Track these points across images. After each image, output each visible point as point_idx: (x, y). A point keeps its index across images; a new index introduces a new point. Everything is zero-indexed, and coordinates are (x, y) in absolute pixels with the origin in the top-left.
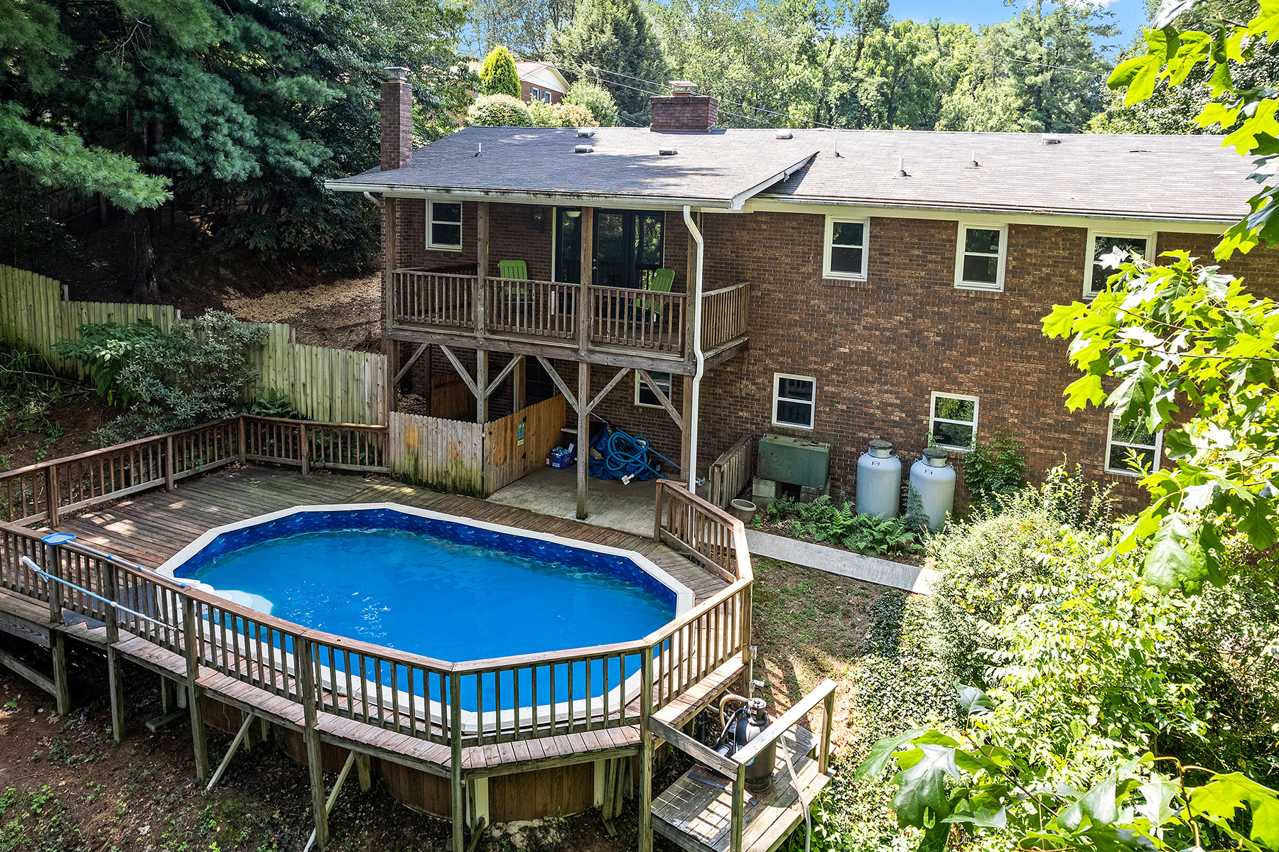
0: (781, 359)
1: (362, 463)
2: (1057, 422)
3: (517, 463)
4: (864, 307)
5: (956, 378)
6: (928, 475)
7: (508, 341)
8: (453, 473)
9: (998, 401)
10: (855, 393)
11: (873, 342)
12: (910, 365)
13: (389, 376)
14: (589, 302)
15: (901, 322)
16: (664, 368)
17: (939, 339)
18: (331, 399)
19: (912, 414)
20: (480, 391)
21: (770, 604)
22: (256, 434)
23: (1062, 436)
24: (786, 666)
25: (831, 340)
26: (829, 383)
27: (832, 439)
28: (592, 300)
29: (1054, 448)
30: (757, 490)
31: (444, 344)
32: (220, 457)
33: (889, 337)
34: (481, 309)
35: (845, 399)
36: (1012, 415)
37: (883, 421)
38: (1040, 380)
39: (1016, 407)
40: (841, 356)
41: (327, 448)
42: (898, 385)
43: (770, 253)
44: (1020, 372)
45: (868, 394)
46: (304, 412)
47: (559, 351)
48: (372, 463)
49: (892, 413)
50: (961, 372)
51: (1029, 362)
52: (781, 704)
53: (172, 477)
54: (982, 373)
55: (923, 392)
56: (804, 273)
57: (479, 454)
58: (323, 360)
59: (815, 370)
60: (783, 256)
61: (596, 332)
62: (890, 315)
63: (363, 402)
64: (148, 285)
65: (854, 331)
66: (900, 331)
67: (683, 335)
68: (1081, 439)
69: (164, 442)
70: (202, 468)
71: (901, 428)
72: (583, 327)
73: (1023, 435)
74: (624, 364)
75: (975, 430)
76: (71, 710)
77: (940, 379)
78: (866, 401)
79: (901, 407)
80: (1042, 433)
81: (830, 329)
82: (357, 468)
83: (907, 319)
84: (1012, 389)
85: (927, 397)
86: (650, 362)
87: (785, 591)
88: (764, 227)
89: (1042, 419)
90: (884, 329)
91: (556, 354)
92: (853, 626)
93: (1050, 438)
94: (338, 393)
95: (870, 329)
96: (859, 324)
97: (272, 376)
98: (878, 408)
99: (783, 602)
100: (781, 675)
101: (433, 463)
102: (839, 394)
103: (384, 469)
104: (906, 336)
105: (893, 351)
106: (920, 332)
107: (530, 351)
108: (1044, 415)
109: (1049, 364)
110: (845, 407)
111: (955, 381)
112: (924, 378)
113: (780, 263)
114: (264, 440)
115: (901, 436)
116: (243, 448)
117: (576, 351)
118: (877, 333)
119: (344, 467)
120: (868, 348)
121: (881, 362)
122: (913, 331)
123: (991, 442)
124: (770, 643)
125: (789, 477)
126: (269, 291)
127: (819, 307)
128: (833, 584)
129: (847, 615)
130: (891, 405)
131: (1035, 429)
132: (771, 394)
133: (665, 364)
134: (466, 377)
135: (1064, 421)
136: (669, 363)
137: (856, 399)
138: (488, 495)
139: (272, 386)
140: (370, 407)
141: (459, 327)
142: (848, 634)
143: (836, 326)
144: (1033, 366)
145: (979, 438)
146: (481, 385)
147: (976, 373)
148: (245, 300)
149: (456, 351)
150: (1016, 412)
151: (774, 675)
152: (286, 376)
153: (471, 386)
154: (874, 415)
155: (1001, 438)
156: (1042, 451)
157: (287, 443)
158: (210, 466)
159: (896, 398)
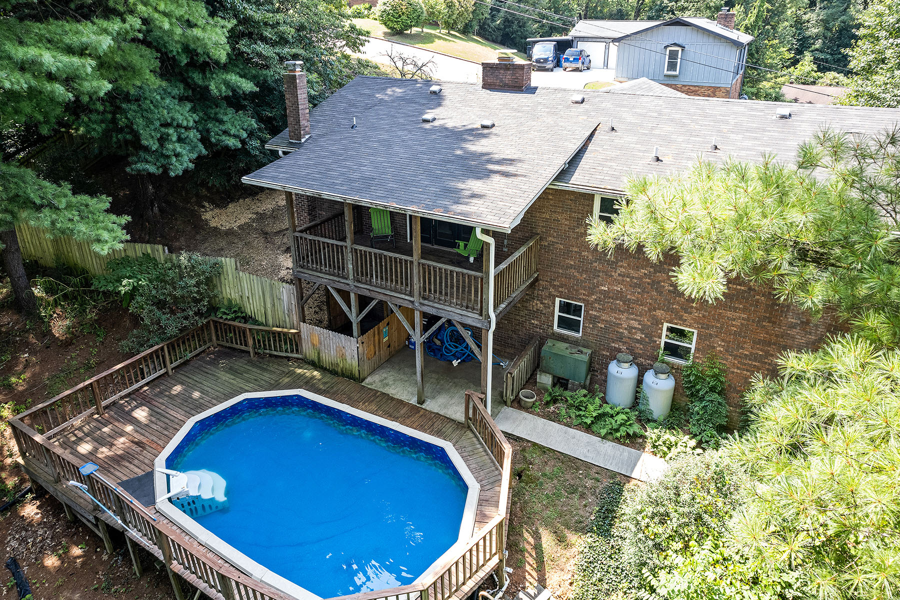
0: (560, 289)
1: (286, 351)
2: (751, 353)
3: (384, 352)
4: (620, 261)
5: (682, 316)
6: (654, 386)
7: (369, 290)
8: (341, 365)
9: (711, 335)
10: (611, 317)
11: (625, 285)
12: (650, 304)
13: (298, 300)
14: (419, 272)
15: (645, 274)
16: (469, 322)
17: (672, 288)
18: (265, 308)
19: (649, 335)
20: (354, 317)
21: (533, 485)
22: (221, 329)
23: (754, 363)
24: (537, 536)
25: (595, 281)
26: (593, 308)
27: (593, 345)
28: (421, 271)
29: (747, 371)
30: (540, 378)
31: (329, 285)
32: (200, 346)
33: (636, 283)
34: (351, 266)
35: (604, 320)
36: (719, 345)
37: (629, 338)
38: (742, 324)
39: (723, 340)
40: (601, 292)
41: (264, 341)
42: (641, 315)
43: (554, 216)
44: (728, 318)
45: (620, 319)
46: (250, 314)
47: (401, 301)
48: (292, 351)
49: (636, 333)
50: (685, 313)
51: (735, 311)
52: (529, 564)
53: (170, 366)
54: (700, 315)
55: (658, 323)
56: (578, 233)
57: (356, 356)
58: (258, 284)
59: (584, 300)
60: (564, 220)
61: (425, 291)
62: (637, 268)
63: (284, 313)
64: (152, 210)
65: (612, 276)
66: (644, 280)
67: (481, 302)
68: (767, 367)
69: (162, 349)
70: (190, 356)
71: (641, 344)
72: (416, 287)
73: (726, 359)
74: (443, 315)
75: (693, 351)
76: (115, 550)
77: (670, 315)
78: (618, 324)
79: (642, 331)
80: (740, 360)
81: (595, 273)
82: (284, 354)
83: (650, 272)
84: (722, 328)
85: (660, 326)
86: (460, 317)
87: (544, 475)
88: (551, 197)
89: (741, 351)
90: (633, 278)
91: (399, 302)
92: (585, 506)
93: (745, 364)
94: (269, 305)
95: (623, 276)
96: (615, 272)
97: (228, 291)
98: (626, 329)
99: (541, 484)
100: (533, 543)
101: (329, 356)
102: (599, 317)
103: (300, 356)
104: (648, 284)
105: (638, 293)
106: (659, 282)
107: (384, 298)
108: (743, 348)
109: (750, 315)
110: (603, 326)
111: (681, 318)
112: (659, 313)
113: (561, 224)
114: (226, 333)
115: (641, 349)
116: (214, 338)
117: (412, 302)
118: (628, 280)
119: (275, 353)
120: (621, 289)
121: (630, 299)
122: (653, 281)
123: (702, 360)
124: (529, 518)
125: (561, 373)
126: (232, 200)
127: (587, 257)
128: (578, 469)
129: (582, 496)
130: (635, 328)
131: (735, 357)
132: (554, 311)
133: (470, 319)
134: (344, 307)
135: (757, 354)
136: (472, 319)
137: (611, 321)
138: (363, 380)
139: (229, 296)
140: (289, 316)
141: (338, 276)
142: (581, 512)
143: (599, 271)
144: (738, 314)
145: (694, 357)
146: (354, 315)
147: (696, 314)
148: (217, 211)
149: (339, 291)
150: (723, 344)
151: (528, 542)
152: (236, 291)
153: (348, 314)
154: (623, 333)
155: (711, 359)
156: (739, 371)
157: (240, 336)
158: (194, 353)
159: (639, 324)
